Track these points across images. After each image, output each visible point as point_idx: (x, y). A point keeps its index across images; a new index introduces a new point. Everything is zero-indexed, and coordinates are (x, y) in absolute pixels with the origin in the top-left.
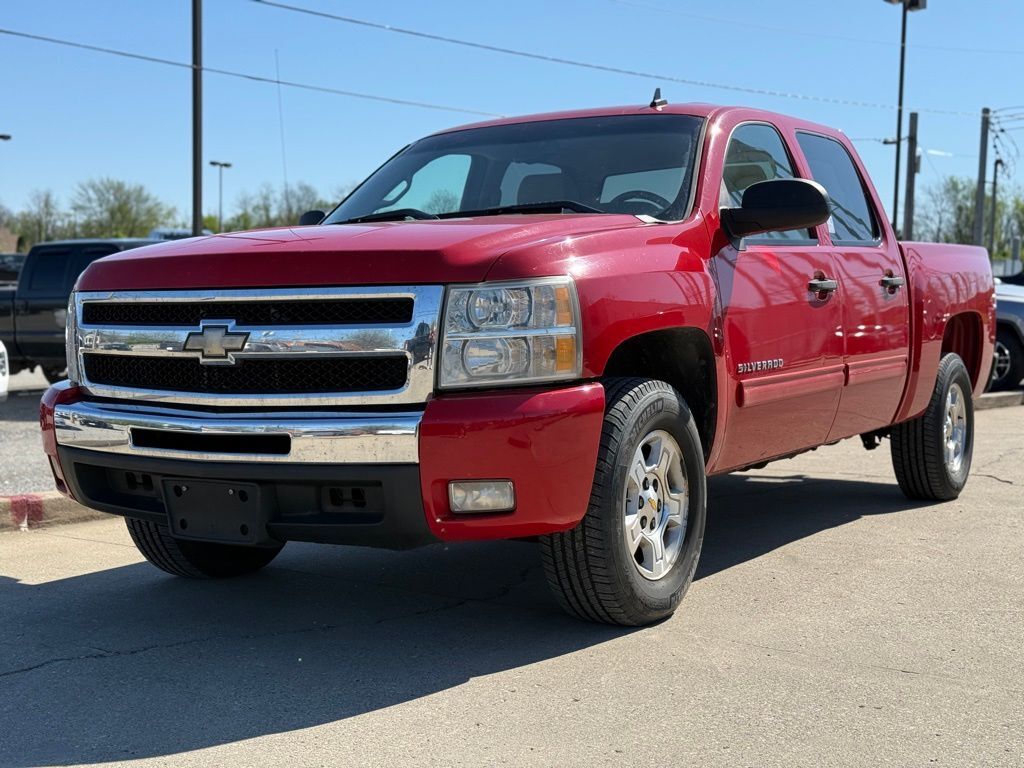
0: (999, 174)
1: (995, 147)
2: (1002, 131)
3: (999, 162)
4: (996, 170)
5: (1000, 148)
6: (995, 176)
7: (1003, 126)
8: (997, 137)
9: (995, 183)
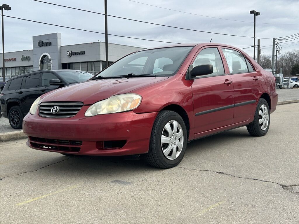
0: (277, 53)
1: (276, 47)
2: (278, 43)
3: (277, 50)
4: (277, 52)
5: (277, 47)
6: (277, 54)
7: (278, 42)
8: (277, 45)
9: (276, 55)
